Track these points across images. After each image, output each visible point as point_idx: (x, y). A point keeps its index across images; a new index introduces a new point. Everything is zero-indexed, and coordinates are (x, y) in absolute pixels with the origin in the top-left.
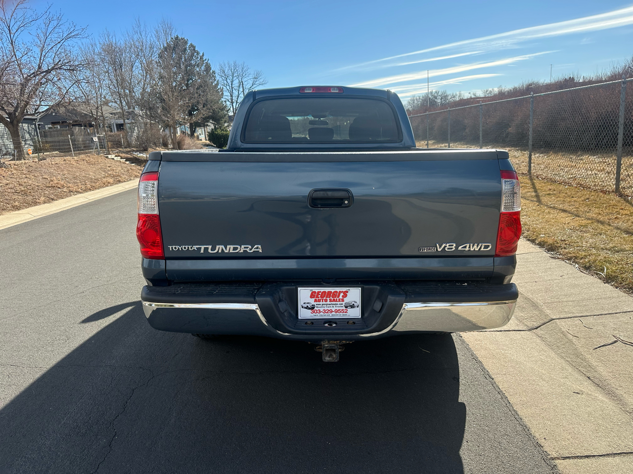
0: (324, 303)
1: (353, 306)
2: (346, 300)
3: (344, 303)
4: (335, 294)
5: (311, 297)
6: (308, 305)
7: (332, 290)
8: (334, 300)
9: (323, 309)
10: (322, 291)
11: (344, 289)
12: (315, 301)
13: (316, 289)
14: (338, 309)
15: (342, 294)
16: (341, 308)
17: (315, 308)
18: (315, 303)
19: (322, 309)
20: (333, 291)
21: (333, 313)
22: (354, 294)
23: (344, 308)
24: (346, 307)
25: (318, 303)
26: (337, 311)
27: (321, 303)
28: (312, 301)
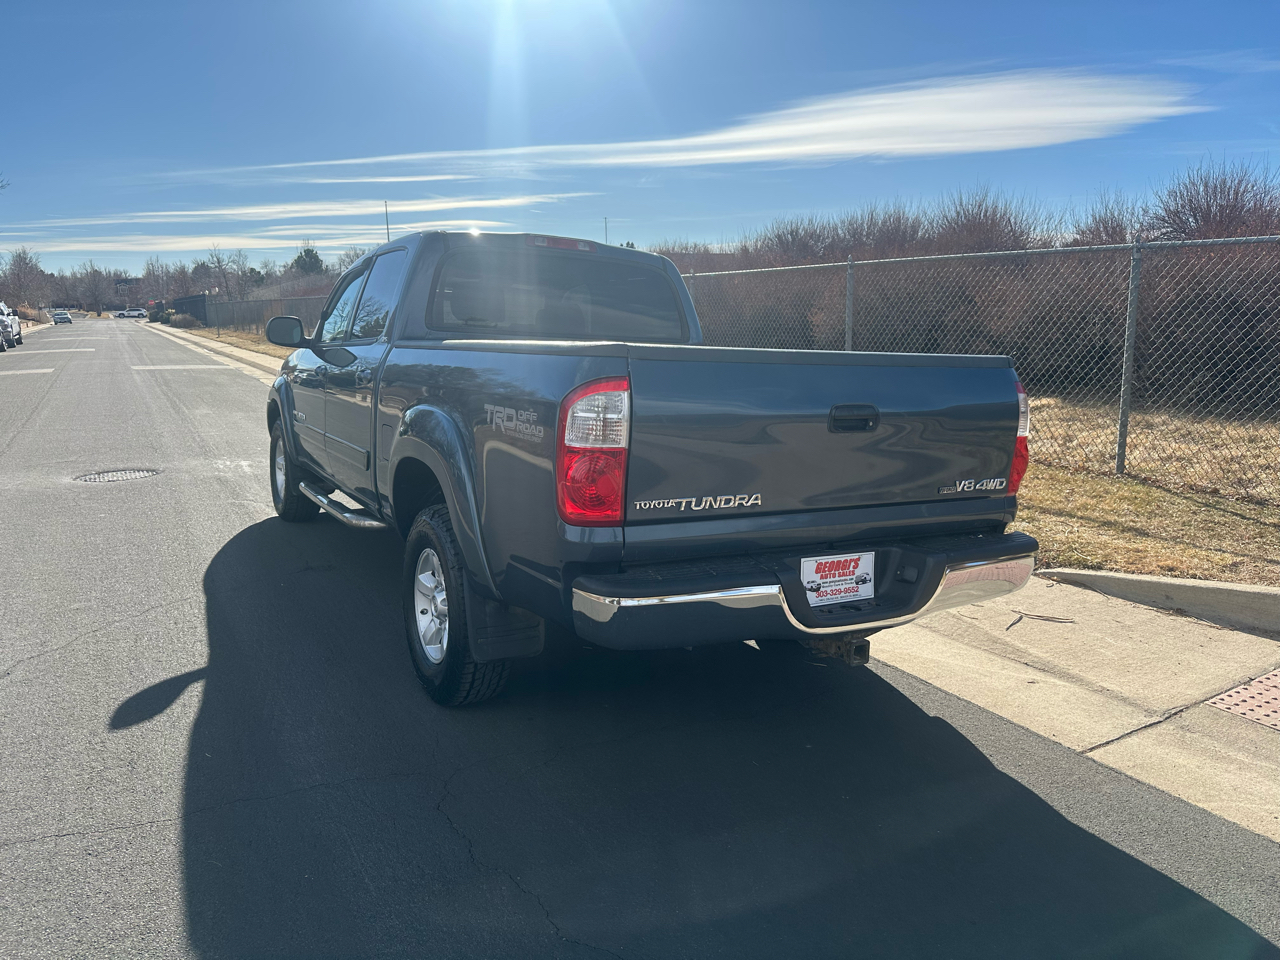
0: (832, 579)
1: (864, 581)
2: (858, 572)
3: (854, 577)
4: (845, 565)
5: (817, 572)
6: (812, 584)
7: (842, 558)
8: (844, 575)
9: (830, 588)
10: (830, 561)
11: (855, 556)
12: (822, 578)
13: (824, 559)
14: (847, 586)
15: (853, 564)
16: (851, 586)
17: (822, 589)
18: (820, 582)
19: (828, 590)
20: (843, 560)
21: (843, 594)
22: (866, 562)
23: (854, 585)
24: (857, 583)
25: (825, 580)
26: (847, 591)
27: (828, 580)
28: (817, 578)
